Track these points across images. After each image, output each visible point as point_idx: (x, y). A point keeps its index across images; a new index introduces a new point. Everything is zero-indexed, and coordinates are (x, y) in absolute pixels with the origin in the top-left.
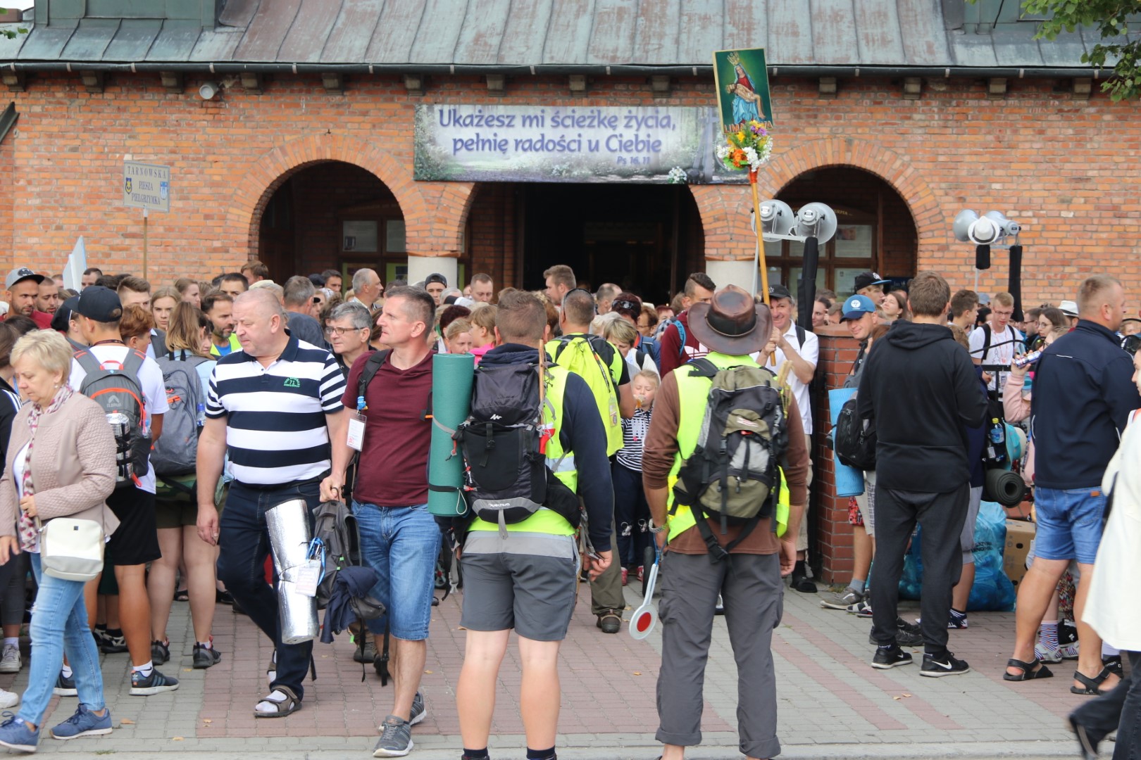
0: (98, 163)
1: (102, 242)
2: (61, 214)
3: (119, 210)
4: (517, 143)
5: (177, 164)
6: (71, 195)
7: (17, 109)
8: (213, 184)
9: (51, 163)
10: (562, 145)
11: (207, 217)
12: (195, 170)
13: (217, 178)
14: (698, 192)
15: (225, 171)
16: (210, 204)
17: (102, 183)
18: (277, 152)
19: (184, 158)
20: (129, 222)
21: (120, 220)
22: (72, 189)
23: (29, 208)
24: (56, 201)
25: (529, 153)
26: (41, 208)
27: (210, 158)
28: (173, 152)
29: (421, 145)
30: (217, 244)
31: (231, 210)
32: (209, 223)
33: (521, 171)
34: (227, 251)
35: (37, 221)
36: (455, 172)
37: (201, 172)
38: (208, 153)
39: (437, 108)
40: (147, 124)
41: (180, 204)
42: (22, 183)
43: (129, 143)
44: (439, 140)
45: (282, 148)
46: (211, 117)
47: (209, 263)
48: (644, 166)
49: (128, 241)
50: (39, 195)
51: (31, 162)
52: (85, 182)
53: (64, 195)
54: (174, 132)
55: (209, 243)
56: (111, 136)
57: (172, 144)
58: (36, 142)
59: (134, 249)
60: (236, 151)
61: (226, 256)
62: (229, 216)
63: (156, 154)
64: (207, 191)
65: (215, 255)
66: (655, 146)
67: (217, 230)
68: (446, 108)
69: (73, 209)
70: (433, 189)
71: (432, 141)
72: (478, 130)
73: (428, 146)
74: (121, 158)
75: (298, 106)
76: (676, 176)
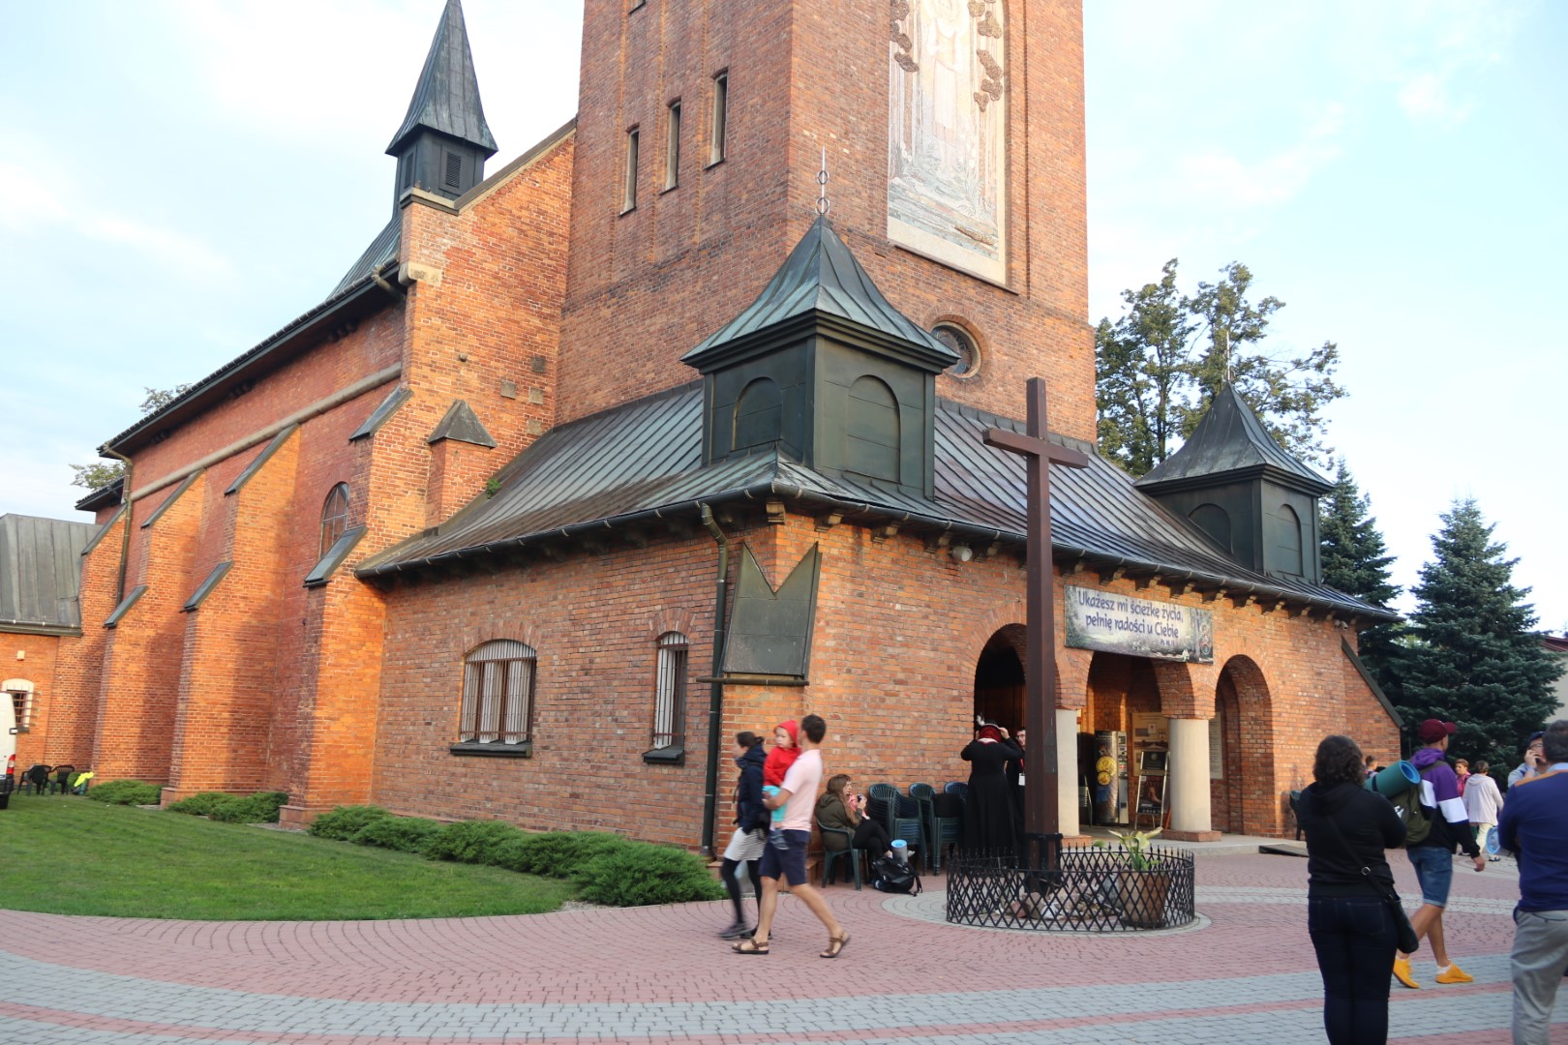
0: (878, 610)
1: (880, 686)
2: (850, 658)
3: (892, 656)
4: (1117, 622)
5: (931, 617)
6: (858, 639)
7: (820, 549)
8: (954, 639)
9: (844, 606)
10: (1136, 627)
11: (950, 668)
12: (942, 624)
13: (956, 633)
14: (1191, 668)
15: (961, 628)
16: (952, 656)
17: (881, 629)
18: (991, 613)
19: (935, 613)
20: (898, 668)
21: (891, 667)
22: (859, 633)
23: (826, 650)
24: (847, 644)
25: (1122, 631)
26: (836, 651)
27: (952, 614)
28: (928, 606)
29: (1070, 618)
30: (955, 693)
31: (966, 663)
32: (951, 674)
33: (1119, 645)
34: (961, 701)
35: (833, 663)
36: (1088, 641)
37: (946, 627)
38: (950, 610)
39: (1078, 589)
40: (911, 578)
41: (932, 654)
42: (822, 624)
43: (900, 593)
44: (1080, 615)
45: (994, 611)
46: (951, 578)
47: (950, 710)
48: (1171, 648)
49: (898, 688)
50: (835, 637)
51: (831, 604)
52: (868, 627)
53: (853, 638)
54: (929, 587)
55: (950, 692)
56: (886, 585)
57: (927, 598)
58: (833, 583)
59: (902, 695)
60: (967, 610)
61: (961, 705)
62: (963, 668)
63: (917, 606)
64: (949, 644)
65: (954, 703)
66: (1175, 633)
67: (956, 681)
68: (1082, 590)
69: (860, 653)
70: (1074, 654)
71: (1076, 615)
72: (1097, 610)
73: (1075, 620)
74: (894, 606)
75: (1001, 575)
76: (1185, 655)
